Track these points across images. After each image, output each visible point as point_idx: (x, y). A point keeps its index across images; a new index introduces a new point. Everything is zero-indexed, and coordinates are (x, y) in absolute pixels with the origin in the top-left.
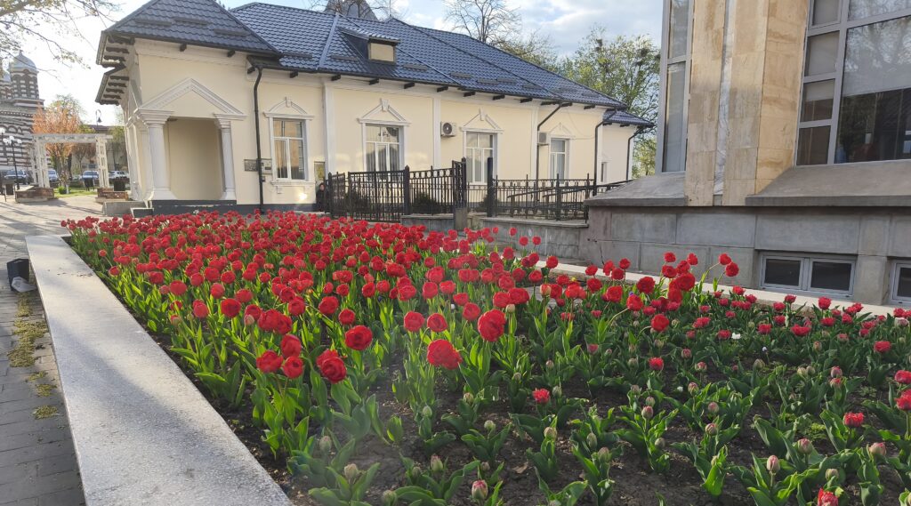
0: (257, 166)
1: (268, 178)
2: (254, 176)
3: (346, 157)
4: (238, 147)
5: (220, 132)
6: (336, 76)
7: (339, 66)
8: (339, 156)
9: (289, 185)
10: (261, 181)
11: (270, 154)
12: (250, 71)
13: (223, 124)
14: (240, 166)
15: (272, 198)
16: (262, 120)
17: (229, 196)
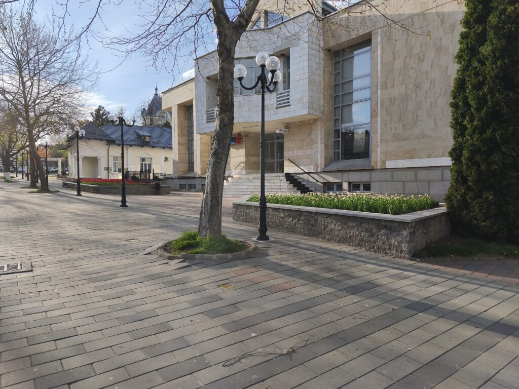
0: (108, 169)
1: (110, 172)
2: (107, 171)
3: (134, 167)
4: (103, 164)
5: (98, 160)
6: (131, 146)
7: (132, 143)
8: (132, 166)
9: (117, 174)
10: (109, 173)
11: (111, 166)
12: (107, 145)
13: (99, 158)
14: (103, 169)
15: (111, 177)
16: (109, 157)
17: (99, 177)
